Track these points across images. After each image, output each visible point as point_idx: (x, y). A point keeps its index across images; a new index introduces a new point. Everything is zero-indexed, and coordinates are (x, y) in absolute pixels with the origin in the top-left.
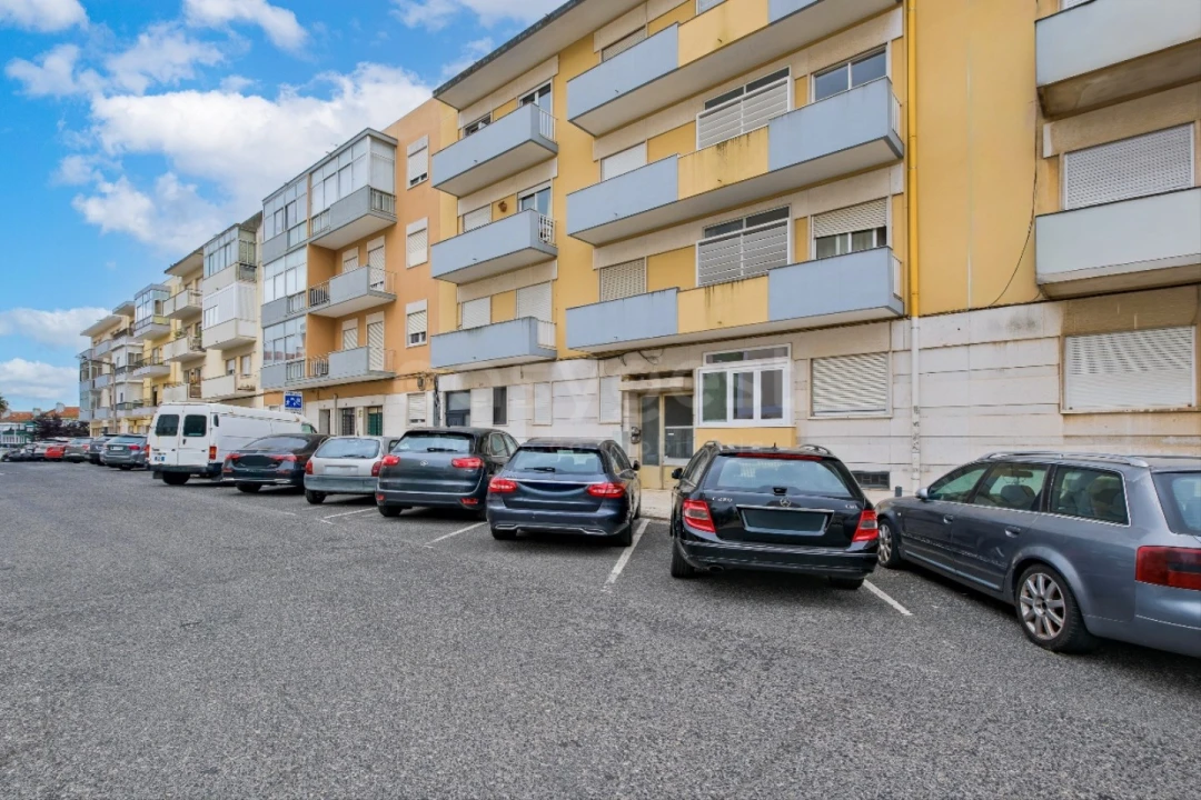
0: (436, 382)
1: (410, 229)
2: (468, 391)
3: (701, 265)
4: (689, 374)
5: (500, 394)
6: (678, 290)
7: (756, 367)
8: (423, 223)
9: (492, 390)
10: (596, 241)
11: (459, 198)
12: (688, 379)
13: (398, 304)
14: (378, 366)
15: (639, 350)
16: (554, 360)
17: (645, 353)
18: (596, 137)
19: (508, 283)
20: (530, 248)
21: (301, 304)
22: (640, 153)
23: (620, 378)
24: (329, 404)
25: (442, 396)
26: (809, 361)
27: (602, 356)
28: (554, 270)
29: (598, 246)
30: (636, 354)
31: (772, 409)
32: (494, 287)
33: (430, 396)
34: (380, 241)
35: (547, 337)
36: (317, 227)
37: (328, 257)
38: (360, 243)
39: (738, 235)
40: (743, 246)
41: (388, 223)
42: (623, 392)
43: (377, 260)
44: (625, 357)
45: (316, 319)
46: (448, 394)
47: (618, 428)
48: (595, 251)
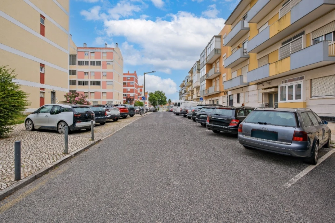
0: (227, 93)
1: (223, 56)
2: (232, 95)
3: (280, 54)
4: (277, 87)
5: (238, 95)
6: (270, 64)
7: (294, 84)
8: (225, 54)
9: (237, 94)
10: (257, 52)
11: (231, 46)
12: (276, 89)
13: (221, 75)
14: (218, 90)
15: (266, 81)
16: (249, 86)
17: (268, 82)
18: (257, 23)
19: (240, 67)
20: (241, 57)
21: (205, 77)
22: (267, 25)
23: (262, 89)
24: (210, 99)
25: (228, 96)
26: (310, 80)
27: (258, 84)
28: (249, 62)
29: (258, 53)
30: (266, 82)
31: (298, 97)
32: (238, 68)
33: (226, 96)
34: (218, 60)
35: (245, 80)
36: (208, 59)
37: (210, 66)
38: (215, 61)
39: (290, 43)
40: (291, 46)
41: (219, 56)
42: (263, 93)
43: (218, 65)
44: (263, 84)
45: (207, 80)
46: (229, 96)
47: (261, 103)
48: (257, 55)
